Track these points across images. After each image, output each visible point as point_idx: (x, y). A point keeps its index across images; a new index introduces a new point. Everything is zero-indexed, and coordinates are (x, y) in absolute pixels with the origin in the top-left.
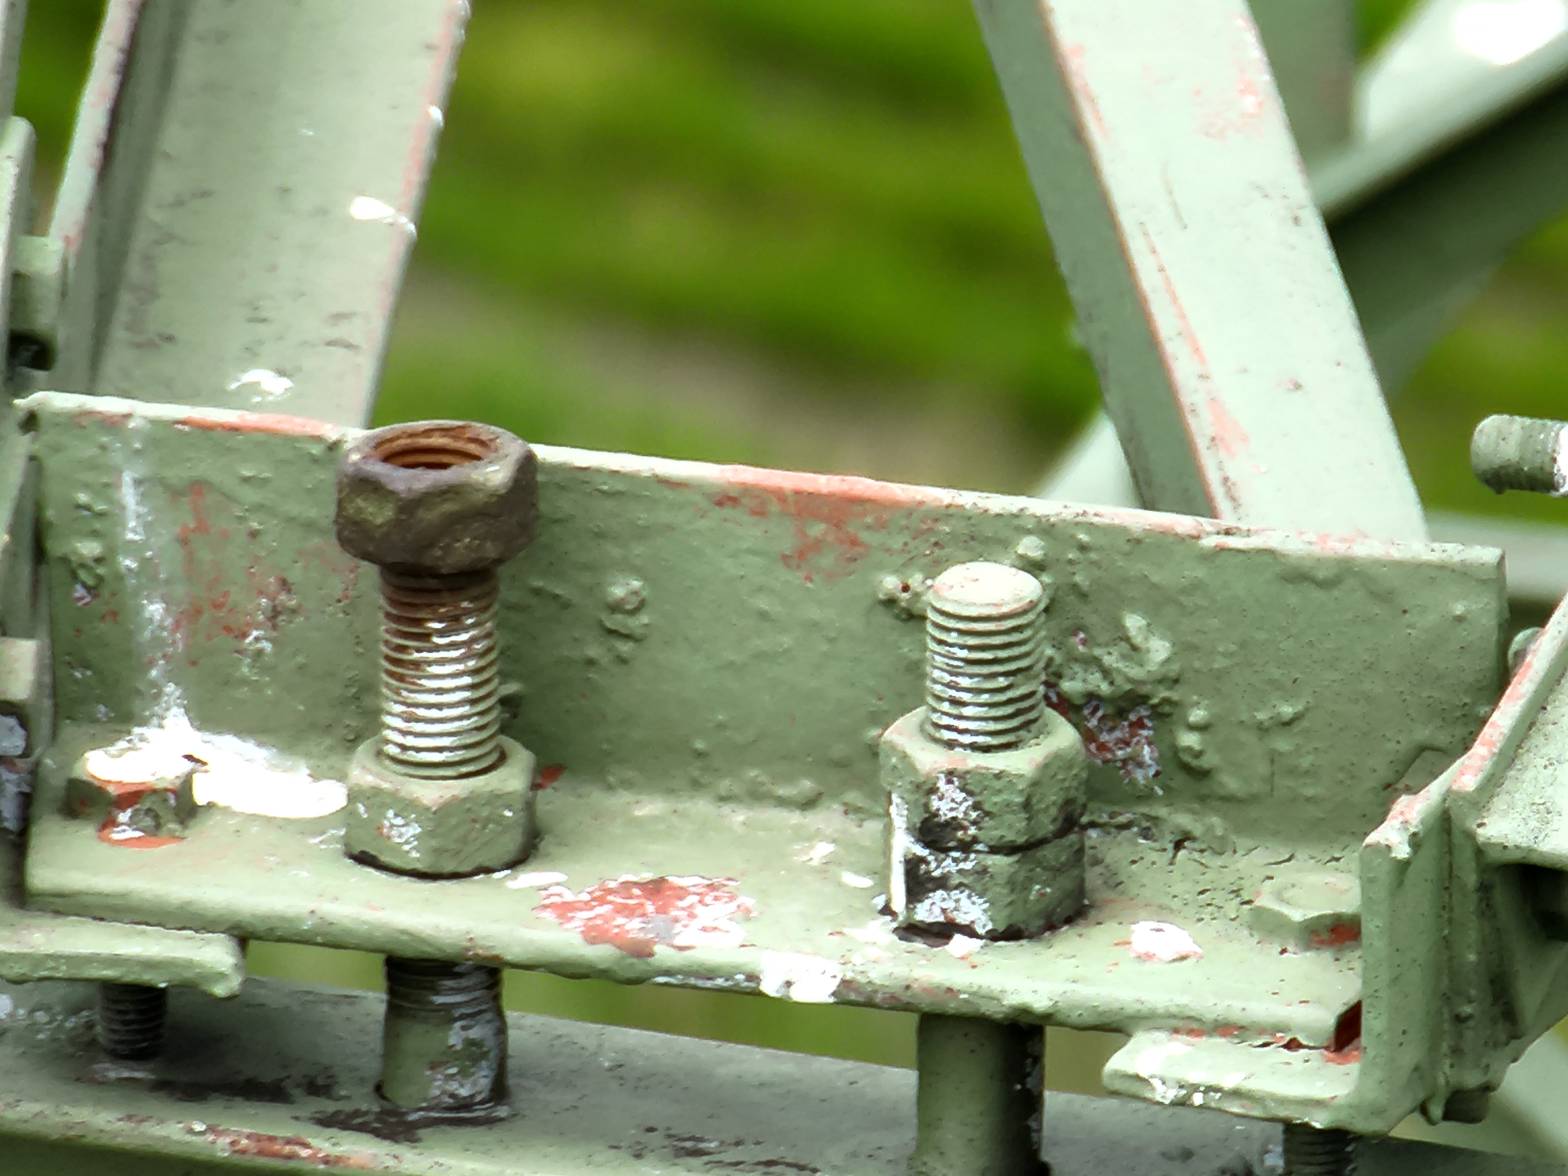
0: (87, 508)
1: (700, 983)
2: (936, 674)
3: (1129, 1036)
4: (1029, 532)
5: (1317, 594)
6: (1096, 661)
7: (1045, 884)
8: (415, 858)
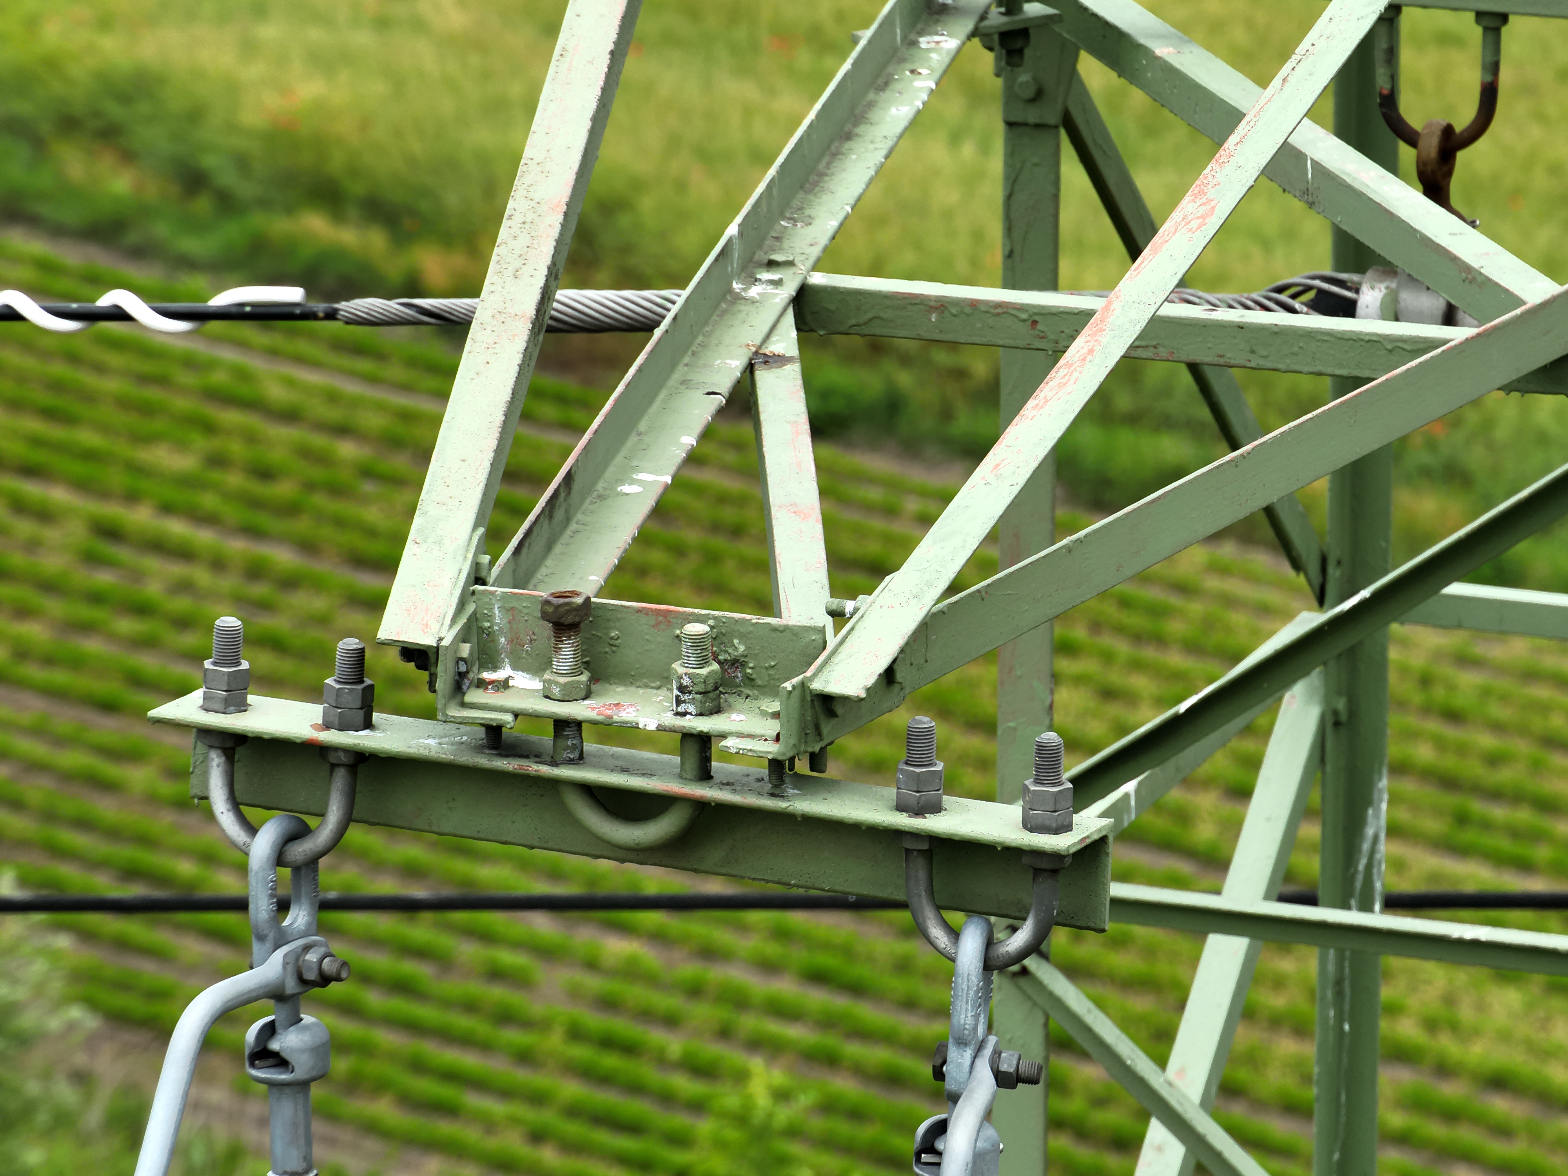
0: (486, 614)
1: (625, 725)
2: (684, 650)
3: (727, 738)
4: (711, 619)
5: (780, 634)
6: (727, 651)
7: (709, 703)
8: (558, 696)
